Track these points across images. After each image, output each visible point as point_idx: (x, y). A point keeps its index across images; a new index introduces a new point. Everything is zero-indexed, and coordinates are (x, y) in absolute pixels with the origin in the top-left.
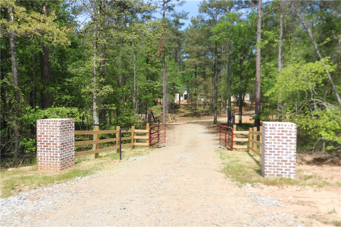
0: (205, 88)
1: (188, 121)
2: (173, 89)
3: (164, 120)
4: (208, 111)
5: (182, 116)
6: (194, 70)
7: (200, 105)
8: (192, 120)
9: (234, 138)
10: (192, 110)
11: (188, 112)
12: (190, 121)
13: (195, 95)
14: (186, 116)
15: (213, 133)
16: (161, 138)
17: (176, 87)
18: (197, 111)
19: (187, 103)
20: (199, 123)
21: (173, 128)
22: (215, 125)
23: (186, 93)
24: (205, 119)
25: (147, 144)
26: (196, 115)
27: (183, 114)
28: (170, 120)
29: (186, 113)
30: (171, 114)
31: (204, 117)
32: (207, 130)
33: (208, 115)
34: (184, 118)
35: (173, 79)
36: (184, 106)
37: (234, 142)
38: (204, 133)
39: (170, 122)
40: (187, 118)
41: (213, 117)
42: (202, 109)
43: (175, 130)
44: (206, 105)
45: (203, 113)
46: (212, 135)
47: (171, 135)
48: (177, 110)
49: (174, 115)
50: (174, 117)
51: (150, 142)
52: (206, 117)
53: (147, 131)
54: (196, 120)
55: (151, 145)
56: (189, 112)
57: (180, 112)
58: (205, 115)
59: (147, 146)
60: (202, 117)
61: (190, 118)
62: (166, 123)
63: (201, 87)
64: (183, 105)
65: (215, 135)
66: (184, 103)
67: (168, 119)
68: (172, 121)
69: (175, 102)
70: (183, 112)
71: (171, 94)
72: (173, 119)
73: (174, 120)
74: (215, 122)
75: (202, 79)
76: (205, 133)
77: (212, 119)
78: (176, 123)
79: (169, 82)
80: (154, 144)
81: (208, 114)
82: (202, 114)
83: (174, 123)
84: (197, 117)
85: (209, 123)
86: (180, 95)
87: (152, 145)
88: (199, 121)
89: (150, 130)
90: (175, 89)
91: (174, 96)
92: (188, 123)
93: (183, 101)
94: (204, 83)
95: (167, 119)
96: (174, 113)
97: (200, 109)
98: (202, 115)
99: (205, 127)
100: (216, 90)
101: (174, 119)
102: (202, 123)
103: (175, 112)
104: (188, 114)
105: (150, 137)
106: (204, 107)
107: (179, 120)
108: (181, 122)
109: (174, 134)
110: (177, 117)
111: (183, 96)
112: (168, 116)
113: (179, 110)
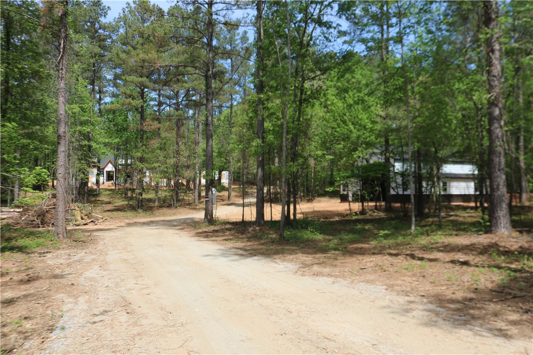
1: (127, 221)
3: (61, 219)
5: (108, 211)
8: (135, 217)
11: (120, 202)
12: (131, 222)
14: (118, 209)
19: (114, 188)
21: (93, 241)
23: (109, 168)
24: (164, 215)
26: (142, 207)
27: (110, 207)
28: (79, 218)
30: (80, 205)
31: (161, 211)
34: (115, 213)
36: (108, 192)
39: (78, 225)
40: (121, 214)
43: (100, 246)
45: (157, 204)
48: (94, 198)
49: (89, 207)
50: (88, 212)
52: (165, 210)
54: (143, 217)
56: (123, 203)
57: (102, 203)
58: (161, 207)
60: (157, 212)
61: (129, 214)
64: (106, 190)
66: (107, 187)
67: (74, 215)
68: (83, 222)
69: (89, 185)
72: (85, 218)
73: (89, 218)
74: (209, 219)
78: (95, 227)
81: (166, 205)
82: (154, 204)
83: (91, 227)
84: (146, 211)
86: (98, 171)
88: (152, 219)
92: (129, 225)
93: (105, 184)
95: (72, 217)
98: (156, 207)
99: (186, 233)
101: (89, 215)
103: (91, 203)
104: (122, 205)
107: (102, 219)
108: (109, 223)
109: (105, 270)
110: (97, 214)
111: (103, 174)
112: (72, 210)
113: (98, 199)
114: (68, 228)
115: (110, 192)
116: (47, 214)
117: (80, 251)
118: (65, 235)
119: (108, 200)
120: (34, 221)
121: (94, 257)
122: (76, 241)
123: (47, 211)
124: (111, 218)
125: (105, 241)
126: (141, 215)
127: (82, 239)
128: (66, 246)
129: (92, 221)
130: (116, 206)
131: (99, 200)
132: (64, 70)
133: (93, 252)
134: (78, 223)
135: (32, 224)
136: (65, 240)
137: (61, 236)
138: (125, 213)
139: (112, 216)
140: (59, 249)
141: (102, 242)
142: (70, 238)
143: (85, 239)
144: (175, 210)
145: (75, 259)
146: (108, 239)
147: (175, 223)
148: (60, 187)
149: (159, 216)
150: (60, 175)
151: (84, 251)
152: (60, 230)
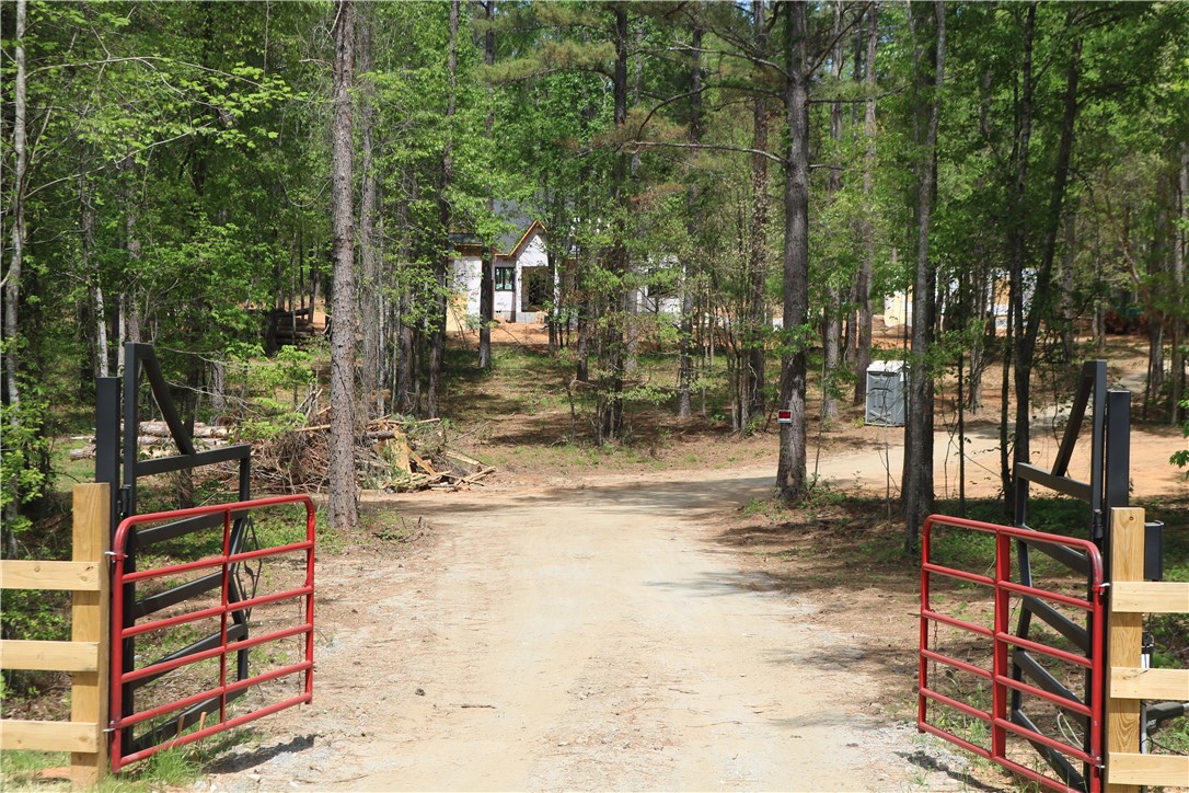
0: (700, 203)
1: (558, 481)
2: (429, 205)
3: (344, 464)
4: (716, 403)
5: (504, 440)
6: (606, 50)
7: (654, 352)
8: (585, 469)
9: (1115, 670)
10: (589, 391)
11: (555, 408)
12: (570, 483)
13: (616, 259)
14: (540, 436)
15: (789, 585)
16: (267, 649)
17: (459, 199)
18: (630, 395)
19: (545, 339)
20: (657, 500)
21: (426, 538)
22: (789, 517)
23: (535, 255)
25: (83, 726)
26: (619, 428)
27: (512, 425)
28: (404, 465)
29: (541, 415)
30: (407, 420)
31: (691, 447)
32: (727, 562)
33: (723, 431)
35: (432, 122)
36: (522, 362)
37: (1114, 719)
38: (700, 585)
39: (401, 490)
40: (545, 452)
41: (772, 445)
42: (672, 381)
43: (438, 554)
44: (700, 351)
45: (683, 417)
46: (778, 606)
47: (402, 600)
48: (463, 390)
49: (436, 430)
50: (432, 445)
51: (122, 698)
52: (705, 444)
53: (82, 572)
54: (620, 468)
55: (128, 746)
56: (565, 409)
57: (492, 410)
58: (693, 430)
59: (80, 758)
60: (672, 450)
61: (573, 454)
62: (367, 497)
63: (662, 196)
65: (806, 604)
66: (521, 338)
67: (388, 456)
68: (418, 478)
69: (452, 327)
70: (516, 408)
71: (414, 255)
72: (424, 465)
73: (436, 466)
74: (792, 486)
75: (669, 130)
76: (706, 583)
77: (757, 464)
78: (454, 498)
79: (402, 153)
80: (171, 729)
81: (717, 421)
82: (667, 419)
83: (439, 496)
84: (631, 443)
85: (741, 498)
86: (486, 267)
87: (147, 741)
88: (646, 478)
89: (119, 568)
90: (444, 209)
91: (442, 268)
92: (558, 495)
93: (515, 319)
94: (692, 163)
95: (380, 463)
96: (440, 414)
97: (653, 381)
98: (675, 429)
99: (702, 530)
100: (798, 224)
101: (436, 456)
102: (685, 499)
103: (452, 410)
104: (559, 420)
105: (121, 652)
106: (686, 371)
107: (479, 470)
108: (497, 486)
109: (426, 598)
110: (464, 449)
111: (513, 278)
112: (382, 438)
113: (480, 389)
114: (363, 499)
115: (531, 360)
116: (309, 450)
117: (388, 561)
118: (354, 517)
119: (516, 396)
120: (274, 470)
121: (414, 574)
122: (381, 537)
123: (309, 441)
124: (510, 469)
125: (458, 541)
126: (613, 459)
127: (397, 533)
128: (356, 548)
129: (445, 479)
130: (536, 423)
131: (483, 397)
132: (349, 50)
133: (418, 565)
134: (400, 481)
135: (269, 481)
136: (356, 533)
137: (344, 519)
138: (560, 449)
139: (514, 460)
140: (338, 554)
141: (449, 544)
142: (368, 528)
143: (406, 533)
144: (744, 446)
145: (373, 577)
146: (468, 535)
147: (703, 496)
148: (340, 385)
149: (674, 467)
150: (341, 351)
151: (398, 562)
152: (343, 503)
